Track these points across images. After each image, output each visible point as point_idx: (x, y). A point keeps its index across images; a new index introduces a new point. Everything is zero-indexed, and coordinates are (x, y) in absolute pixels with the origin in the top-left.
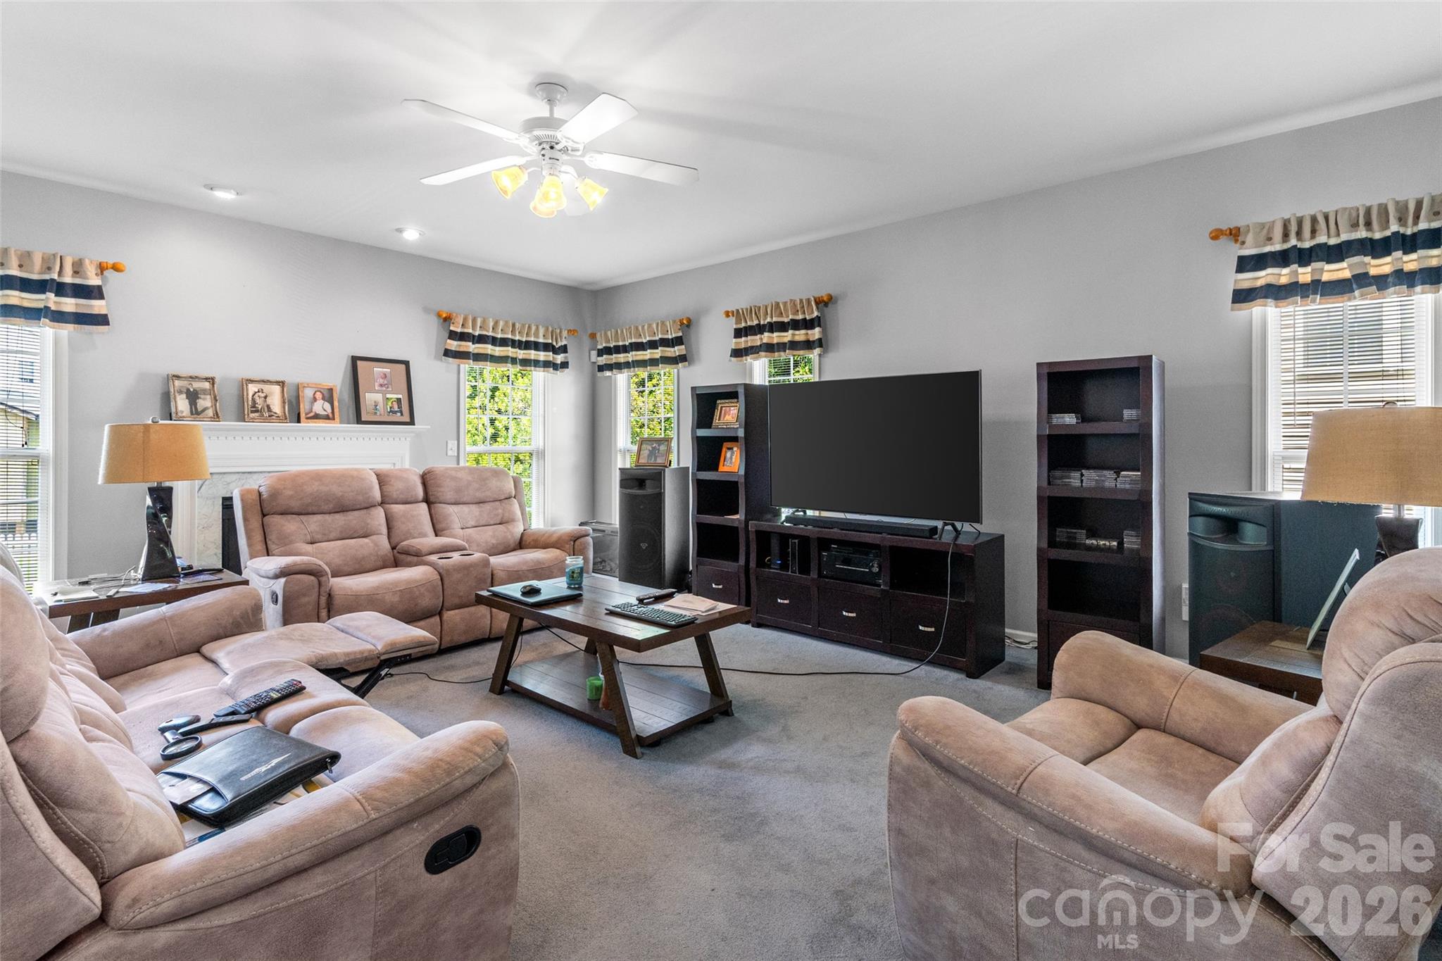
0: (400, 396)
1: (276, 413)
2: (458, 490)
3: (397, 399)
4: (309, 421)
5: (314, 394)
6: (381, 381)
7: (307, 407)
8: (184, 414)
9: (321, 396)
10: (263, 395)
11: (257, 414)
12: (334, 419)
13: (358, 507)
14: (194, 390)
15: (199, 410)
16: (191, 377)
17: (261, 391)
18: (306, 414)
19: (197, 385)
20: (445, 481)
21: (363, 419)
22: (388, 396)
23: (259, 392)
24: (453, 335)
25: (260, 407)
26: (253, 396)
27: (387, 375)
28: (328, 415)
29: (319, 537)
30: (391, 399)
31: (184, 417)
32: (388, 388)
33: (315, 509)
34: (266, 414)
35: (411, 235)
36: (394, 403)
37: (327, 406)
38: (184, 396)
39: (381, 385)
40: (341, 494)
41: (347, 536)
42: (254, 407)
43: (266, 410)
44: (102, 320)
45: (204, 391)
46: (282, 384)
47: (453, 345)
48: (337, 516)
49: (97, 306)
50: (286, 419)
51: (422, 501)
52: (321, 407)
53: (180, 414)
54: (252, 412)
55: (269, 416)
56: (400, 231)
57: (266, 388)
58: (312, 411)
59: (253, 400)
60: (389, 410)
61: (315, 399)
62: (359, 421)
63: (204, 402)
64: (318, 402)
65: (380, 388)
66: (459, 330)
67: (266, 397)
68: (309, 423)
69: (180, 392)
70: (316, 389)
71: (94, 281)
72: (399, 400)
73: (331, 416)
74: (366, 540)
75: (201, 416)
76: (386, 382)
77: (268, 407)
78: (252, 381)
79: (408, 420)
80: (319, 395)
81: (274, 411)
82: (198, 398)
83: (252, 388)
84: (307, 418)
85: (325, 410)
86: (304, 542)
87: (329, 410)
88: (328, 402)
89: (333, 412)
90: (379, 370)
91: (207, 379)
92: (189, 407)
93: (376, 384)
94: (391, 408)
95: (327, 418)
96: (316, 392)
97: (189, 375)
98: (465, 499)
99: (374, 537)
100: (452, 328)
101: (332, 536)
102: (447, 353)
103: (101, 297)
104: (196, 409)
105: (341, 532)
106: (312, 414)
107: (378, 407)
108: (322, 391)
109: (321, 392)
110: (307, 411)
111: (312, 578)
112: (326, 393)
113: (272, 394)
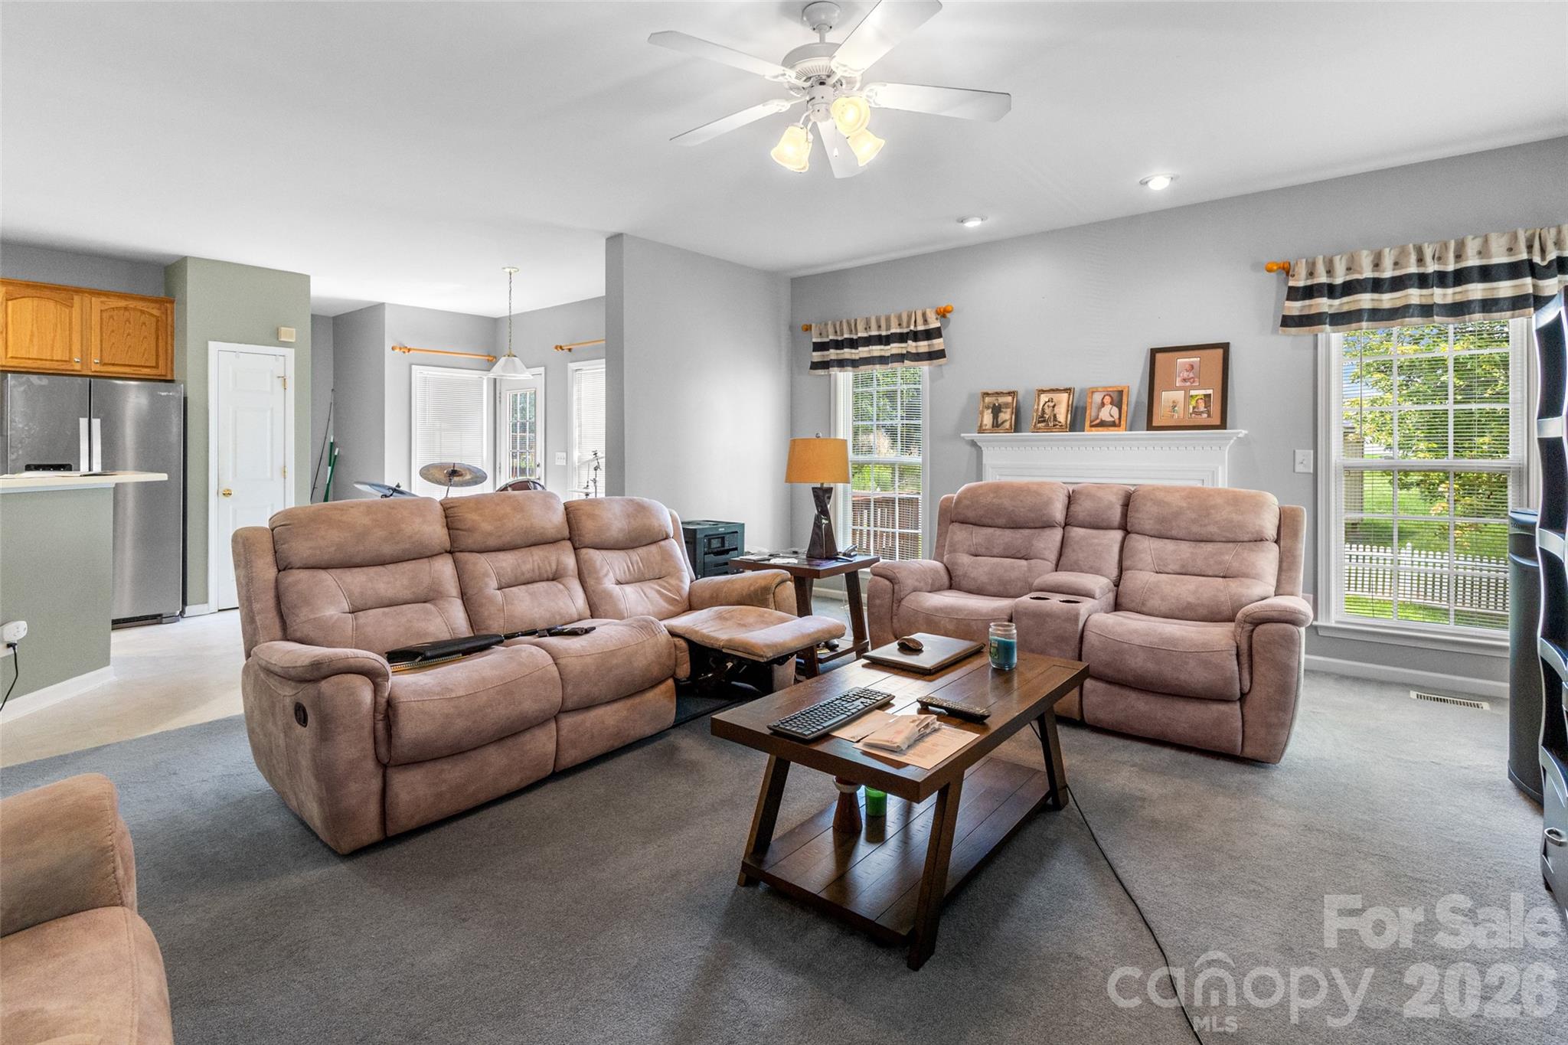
0: (1210, 392)
1: (1060, 422)
2: (1162, 520)
3: (1205, 396)
4: (1093, 429)
5: (1103, 398)
6: (1185, 375)
7: (1094, 414)
8: (987, 427)
9: (1109, 401)
10: (1051, 404)
11: (1043, 424)
12: (1119, 426)
13: (1032, 525)
14: (999, 405)
15: (999, 422)
16: (997, 393)
17: (1051, 400)
18: (1091, 422)
19: (1002, 400)
20: (1145, 505)
21: (1154, 424)
22: (1193, 393)
23: (1049, 401)
24: (1294, 294)
25: (1047, 417)
26: (1044, 405)
27: (1195, 367)
28: (1114, 422)
29: (983, 551)
30: (1197, 396)
31: (986, 430)
32: (1194, 382)
33: (989, 522)
34: (1051, 424)
35: (1159, 183)
36: (1200, 401)
37: (1115, 411)
38: (990, 410)
39: (1185, 380)
40: (1011, 508)
41: (1010, 555)
42: (1042, 417)
43: (1052, 420)
44: (940, 354)
45: (1007, 405)
46: (1068, 390)
47: (1295, 308)
48: (1008, 532)
49: (938, 344)
50: (1066, 427)
51: (1119, 529)
52: (1108, 413)
53: (984, 428)
54: (1039, 422)
55: (1054, 426)
56: (1144, 183)
57: (1056, 396)
58: (1097, 418)
59: (1043, 410)
60: (1191, 411)
61: (1103, 404)
62: (1150, 427)
63: (1006, 416)
64: (1106, 406)
65: (1183, 384)
66: (1301, 284)
67: (1054, 407)
68: (1092, 431)
69: (988, 408)
70: (1105, 393)
71: (934, 324)
72: (1208, 396)
73: (1117, 422)
74: (1023, 562)
75: (1000, 428)
76: (1191, 375)
77: (1055, 416)
78: (1043, 391)
79: (1218, 422)
80: (1107, 399)
81: (1059, 420)
82: (1001, 411)
83: (1044, 398)
84: (1092, 426)
85: (1112, 416)
86: (967, 553)
87: (1116, 416)
88: (1117, 407)
89: (1120, 418)
90: (1183, 361)
91: (1009, 393)
92: (992, 420)
93: (1178, 379)
94: (1194, 408)
95: (1113, 424)
96: (1105, 396)
97: (996, 391)
98: (1174, 533)
99: (1032, 561)
100: (1291, 283)
101: (995, 551)
102: (1287, 321)
103: (940, 336)
104: (997, 422)
105: (1004, 549)
106: (1098, 421)
107: (1176, 408)
108: (1112, 394)
109: (1111, 396)
110: (1092, 418)
111: (887, 582)
112: (1115, 396)
113: (1060, 402)
